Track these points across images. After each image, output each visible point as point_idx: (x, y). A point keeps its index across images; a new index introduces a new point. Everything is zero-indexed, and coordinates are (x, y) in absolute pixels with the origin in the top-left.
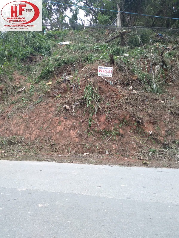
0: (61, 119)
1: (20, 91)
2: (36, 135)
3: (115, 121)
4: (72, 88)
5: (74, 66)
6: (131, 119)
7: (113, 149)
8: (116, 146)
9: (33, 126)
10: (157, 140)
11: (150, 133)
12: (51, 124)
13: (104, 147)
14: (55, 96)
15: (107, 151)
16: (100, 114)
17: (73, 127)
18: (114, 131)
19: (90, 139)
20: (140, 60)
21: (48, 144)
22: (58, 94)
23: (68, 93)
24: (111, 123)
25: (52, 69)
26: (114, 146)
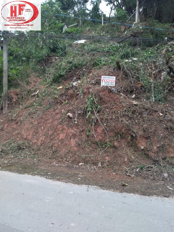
0: (64, 127)
1: (34, 95)
2: (42, 141)
3: (111, 133)
4: (78, 94)
5: (84, 71)
6: (126, 132)
7: (107, 161)
8: (109, 158)
9: (40, 132)
10: (147, 156)
11: (142, 149)
12: (55, 131)
13: (98, 158)
14: (63, 102)
15: (100, 163)
16: (98, 126)
17: (74, 136)
18: (109, 143)
19: (87, 150)
20: (148, 64)
21: (51, 150)
22: (65, 101)
23: (74, 99)
24: (106, 135)
25: (63, 73)
26: (107, 158)
